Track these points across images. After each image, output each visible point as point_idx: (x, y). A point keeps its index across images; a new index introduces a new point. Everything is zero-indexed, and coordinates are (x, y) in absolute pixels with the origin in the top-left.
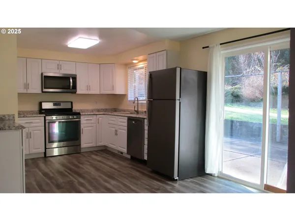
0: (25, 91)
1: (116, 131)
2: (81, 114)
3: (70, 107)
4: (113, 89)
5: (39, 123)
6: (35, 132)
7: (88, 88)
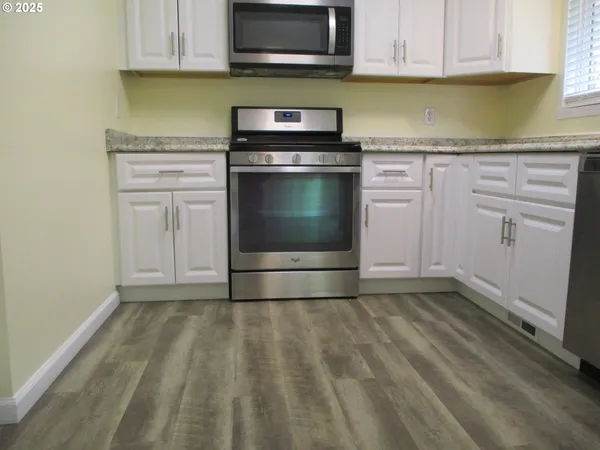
0: (172, 65)
1: (509, 224)
2: (364, 148)
3: (334, 128)
4: (500, 54)
5: (206, 175)
6: (193, 207)
7: (399, 51)
